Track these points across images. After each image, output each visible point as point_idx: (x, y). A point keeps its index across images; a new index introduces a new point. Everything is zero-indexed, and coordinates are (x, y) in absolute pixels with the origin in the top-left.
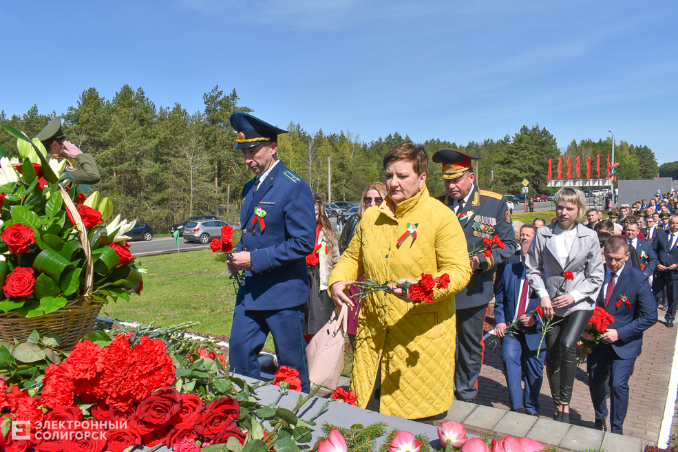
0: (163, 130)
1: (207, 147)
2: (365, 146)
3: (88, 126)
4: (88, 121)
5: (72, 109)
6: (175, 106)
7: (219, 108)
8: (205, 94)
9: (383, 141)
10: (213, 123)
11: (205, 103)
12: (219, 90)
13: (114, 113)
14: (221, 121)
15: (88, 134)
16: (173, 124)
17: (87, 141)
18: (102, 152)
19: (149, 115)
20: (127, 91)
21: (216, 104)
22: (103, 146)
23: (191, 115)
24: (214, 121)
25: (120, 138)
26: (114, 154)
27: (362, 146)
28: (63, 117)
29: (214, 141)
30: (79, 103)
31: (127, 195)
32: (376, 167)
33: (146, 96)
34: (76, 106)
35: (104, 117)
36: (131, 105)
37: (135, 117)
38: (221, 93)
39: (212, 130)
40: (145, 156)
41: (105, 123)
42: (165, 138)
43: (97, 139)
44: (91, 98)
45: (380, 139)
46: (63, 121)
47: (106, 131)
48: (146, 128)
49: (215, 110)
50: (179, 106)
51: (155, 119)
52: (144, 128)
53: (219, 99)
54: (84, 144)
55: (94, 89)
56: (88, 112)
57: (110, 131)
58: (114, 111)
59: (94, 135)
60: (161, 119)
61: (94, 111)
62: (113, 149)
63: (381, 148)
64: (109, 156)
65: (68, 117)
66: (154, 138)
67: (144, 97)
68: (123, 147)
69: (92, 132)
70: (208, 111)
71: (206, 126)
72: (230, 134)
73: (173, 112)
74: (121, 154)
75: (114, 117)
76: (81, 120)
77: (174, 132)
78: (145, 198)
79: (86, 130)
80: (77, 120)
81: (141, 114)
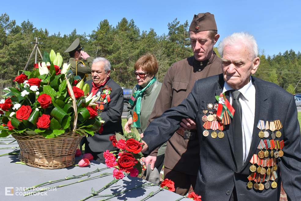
0: (142, 45)
1: (168, 56)
2: (269, 58)
3: (102, 41)
4: (102, 39)
5: (94, 31)
6: (150, 30)
7: (177, 32)
8: (169, 23)
9: (282, 55)
10: (173, 41)
11: (169, 29)
12: (177, 21)
13: (116, 34)
14: (177, 40)
15: (102, 46)
16: (149, 41)
17: (101, 50)
18: (109, 56)
19: (136, 36)
20: (124, 21)
21: (175, 29)
22: (110, 53)
23: (160, 36)
24: (173, 40)
25: (118, 49)
26: (115, 58)
27: (266, 58)
28: (89, 36)
29: (173, 52)
30: (98, 28)
31: (120, 82)
32: (275, 72)
33: (135, 24)
34: (96, 30)
35: (111, 36)
36: (126, 30)
37: (127, 36)
38: (178, 23)
39: (172, 45)
40: (132, 60)
41: (111, 40)
42: (143, 49)
43: (106, 49)
44: (105, 25)
45: (280, 54)
46: (88, 38)
47: (112, 44)
48: (133, 43)
49: (174, 33)
50: (153, 31)
51: (139, 38)
52: (132, 43)
53: (177, 26)
54: (99, 51)
55: (107, 20)
56: (103, 33)
57: (113, 44)
58: (117, 33)
59: (105, 47)
60: (143, 38)
61: (106, 32)
62: (114, 55)
63: (280, 60)
64: (112, 59)
65: (92, 36)
66: (138, 49)
67: (134, 25)
68: (119, 54)
69: (104, 45)
70: (170, 34)
71: (168, 42)
72: (182, 48)
73: (149, 34)
74: (119, 58)
75: (116, 36)
76: (99, 38)
77: (149, 46)
78: (130, 84)
79: (100, 44)
80: (96, 38)
81: (131, 35)
